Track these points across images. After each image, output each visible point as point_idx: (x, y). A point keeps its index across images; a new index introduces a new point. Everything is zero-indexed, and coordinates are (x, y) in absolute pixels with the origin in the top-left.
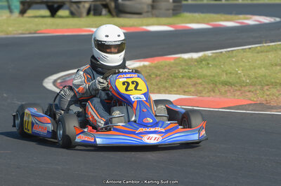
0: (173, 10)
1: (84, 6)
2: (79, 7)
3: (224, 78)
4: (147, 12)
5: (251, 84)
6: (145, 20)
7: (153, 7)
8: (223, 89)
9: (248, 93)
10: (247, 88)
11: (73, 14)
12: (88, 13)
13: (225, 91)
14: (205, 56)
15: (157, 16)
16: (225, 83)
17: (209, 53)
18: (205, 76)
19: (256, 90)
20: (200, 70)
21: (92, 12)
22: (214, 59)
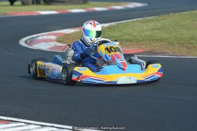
3: (126, 37)
5: (143, 41)
6: (69, 7)
8: (127, 44)
9: (142, 46)
10: (141, 43)
11: (24, 4)
13: (128, 45)
16: (127, 40)
17: (113, 24)
18: (115, 37)
19: (146, 44)
20: (111, 34)
21: (35, 2)
22: (118, 27)
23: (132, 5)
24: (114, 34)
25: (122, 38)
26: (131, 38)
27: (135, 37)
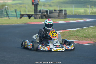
0: (64, 17)
1: (39, 16)
2: (37, 16)
3: (85, 35)
4: (57, 18)
6: (57, 20)
7: (59, 16)
8: (85, 38)
9: (92, 40)
11: (35, 18)
12: (40, 18)
13: (86, 39)
14: (78, 29)
15: (60, 19)
16: (85, 37)
17: (79, 29)
18: (79, 35)
20: (77, 33)
21: (41, 18)
22: (81, 30)
23: (88, 20)
24: (79, 34)
25: (83, 36)
26: (87, 36)
27: (89, 35)
